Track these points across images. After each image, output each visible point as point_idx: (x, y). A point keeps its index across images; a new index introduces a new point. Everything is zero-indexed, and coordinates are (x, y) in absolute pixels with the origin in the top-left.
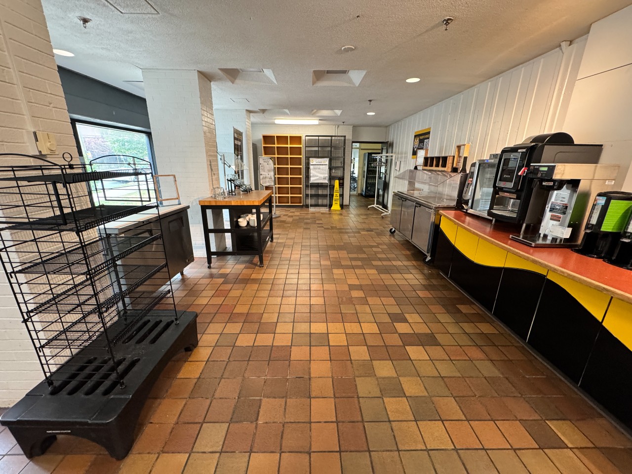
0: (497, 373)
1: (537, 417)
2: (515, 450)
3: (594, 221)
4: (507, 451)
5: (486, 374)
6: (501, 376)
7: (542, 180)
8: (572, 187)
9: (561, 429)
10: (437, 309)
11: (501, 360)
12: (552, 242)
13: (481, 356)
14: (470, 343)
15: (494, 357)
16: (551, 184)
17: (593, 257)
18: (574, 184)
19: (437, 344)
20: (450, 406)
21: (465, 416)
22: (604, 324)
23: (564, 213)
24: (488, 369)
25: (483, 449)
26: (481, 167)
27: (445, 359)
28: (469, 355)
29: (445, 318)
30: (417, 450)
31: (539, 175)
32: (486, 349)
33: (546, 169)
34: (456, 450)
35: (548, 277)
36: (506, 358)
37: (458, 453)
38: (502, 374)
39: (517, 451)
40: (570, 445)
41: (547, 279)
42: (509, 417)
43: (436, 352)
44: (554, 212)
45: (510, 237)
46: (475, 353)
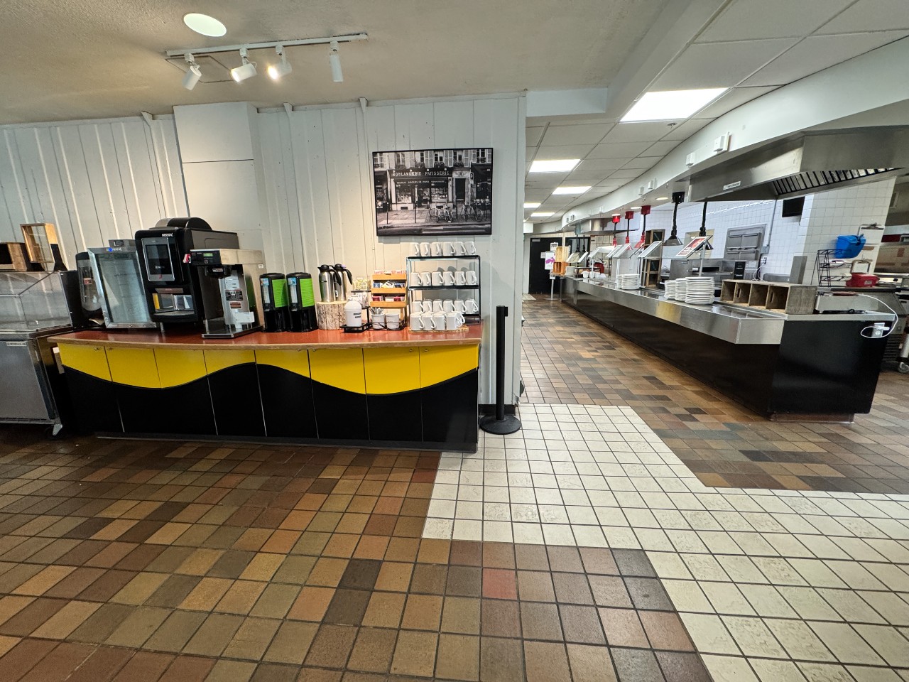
0: (264, 479)
1: (312, 480)
2: (319, 510)
3: (267, 300)
4: (316, 517)
5: (256, 486)
6: (269, 478)
7: (210, 267)
8: (238, 272)
9: (330, 474)
10: (142, 477)
11: (257, 468)
12: (243, 329)
13: (239, 478)
14: (219, 477)
15: (251, 469)
16: (221, 270)
17: (280, 332)
18: (238, 269)
19: (183, 506)
20: (254, 535)
21: (272, 528)
22: (312, 378)
23: (241, 299)
24: (254, 482)
25: (304, 532)
26: (100, 259)
27: (209, 508)
28: (228, 486)
29: (165, 477)
30: (262, 593)
31: (206, 262)
32: (238, 469)
33: (211, 255)
34: (288, 554)
35: (258, 363)
36: (259, 463)
37: (293, 555)
38: (269, 475)
39: (321, 510)
40: (339, 477)
41: (258, 365)
42: (298, 497)
43: (190, 513)
44: (232, 300)
45: (203, 337)
46: (232, 480)
